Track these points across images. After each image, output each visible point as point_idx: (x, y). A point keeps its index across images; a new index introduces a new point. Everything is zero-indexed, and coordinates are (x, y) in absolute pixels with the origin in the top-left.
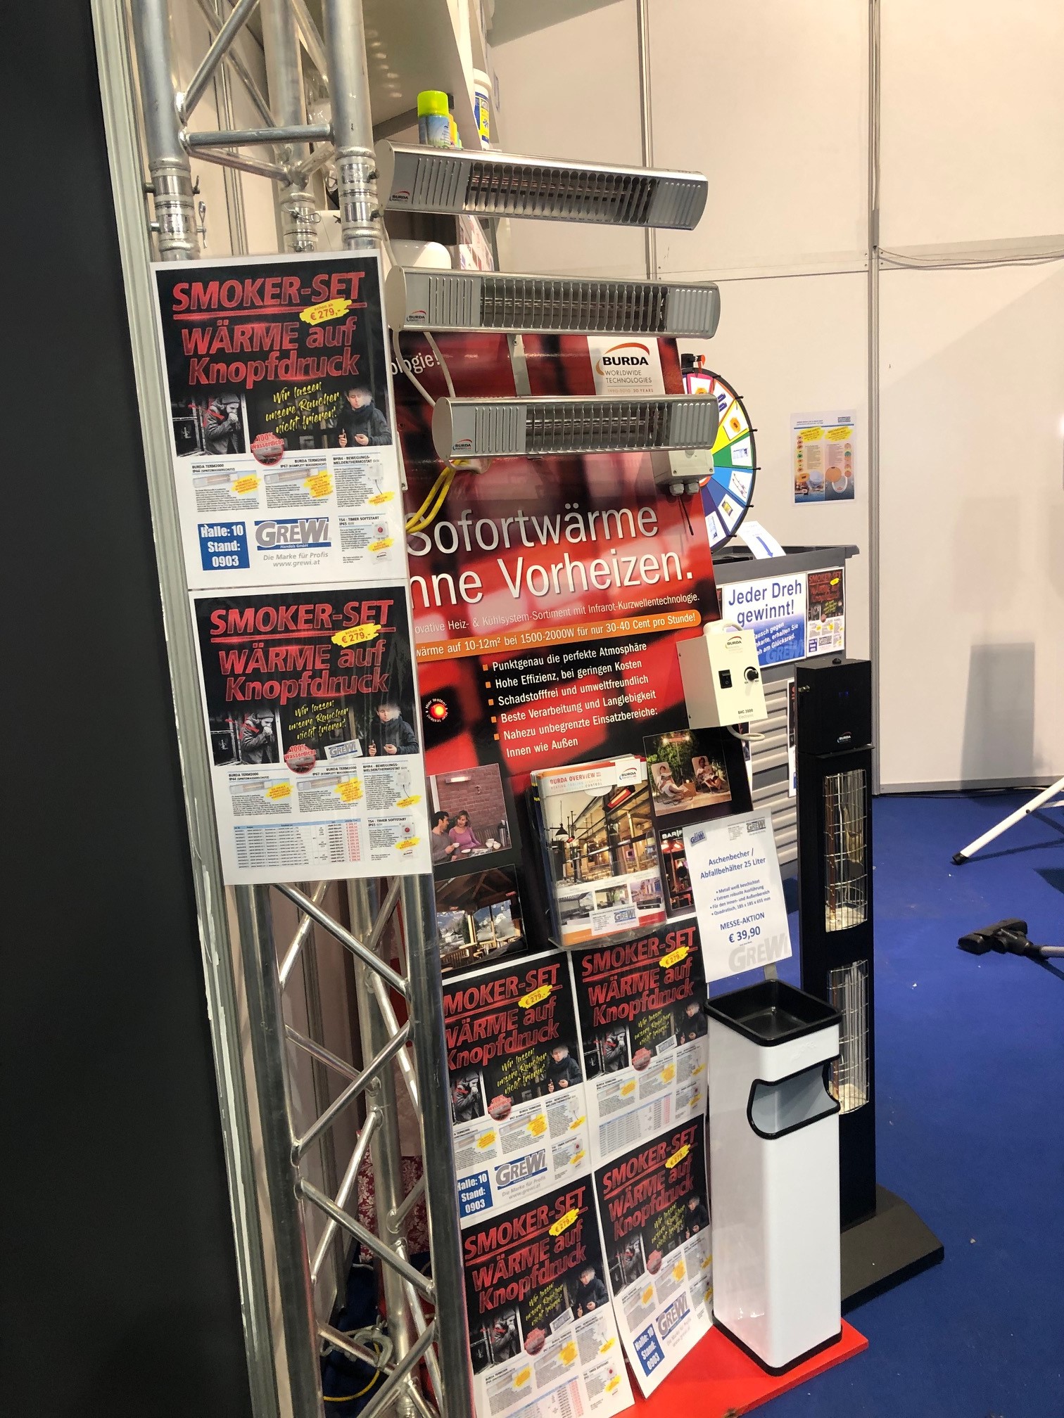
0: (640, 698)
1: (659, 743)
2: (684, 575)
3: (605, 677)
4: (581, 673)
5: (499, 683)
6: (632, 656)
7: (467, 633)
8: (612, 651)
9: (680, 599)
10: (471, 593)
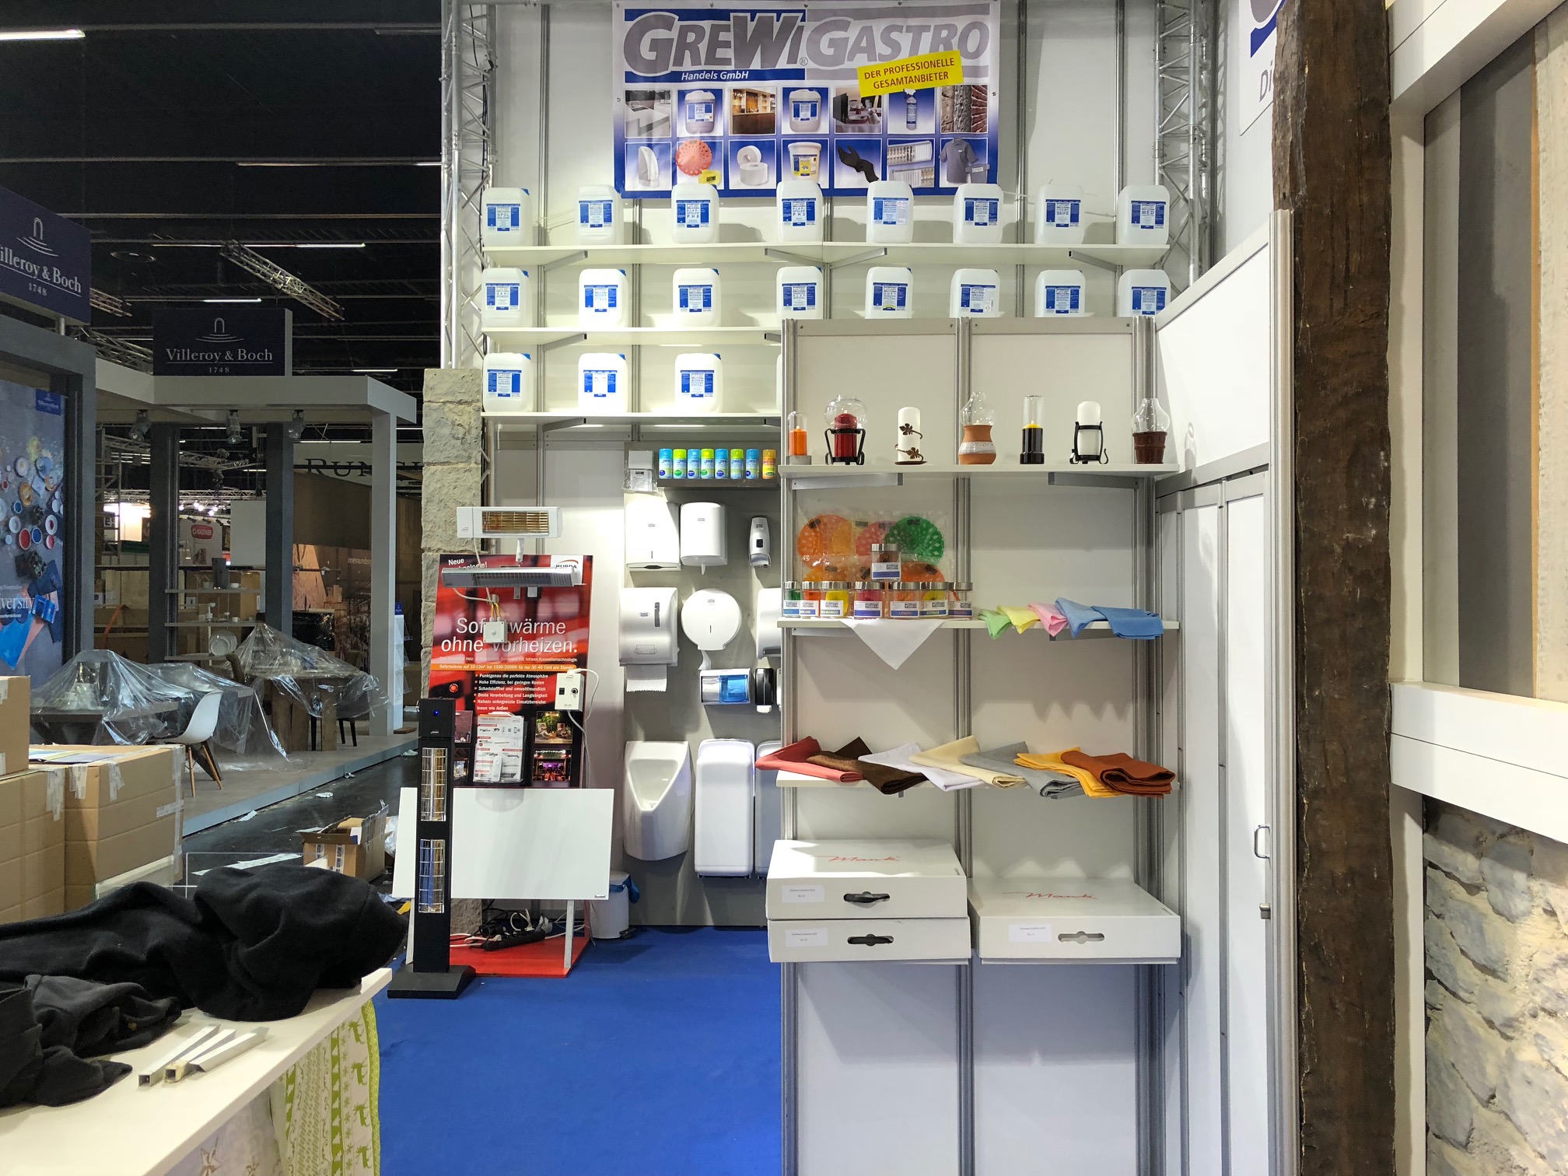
0: (540, 696)
1: (544, 715)
2: (573, 650)
3: (527, 686)
4: (516, 683)
5: (480, 682)
6: (541, 679)
7: (472, 662)
8: (532, 676)
9: (569, 660)
10: (478, 648)
